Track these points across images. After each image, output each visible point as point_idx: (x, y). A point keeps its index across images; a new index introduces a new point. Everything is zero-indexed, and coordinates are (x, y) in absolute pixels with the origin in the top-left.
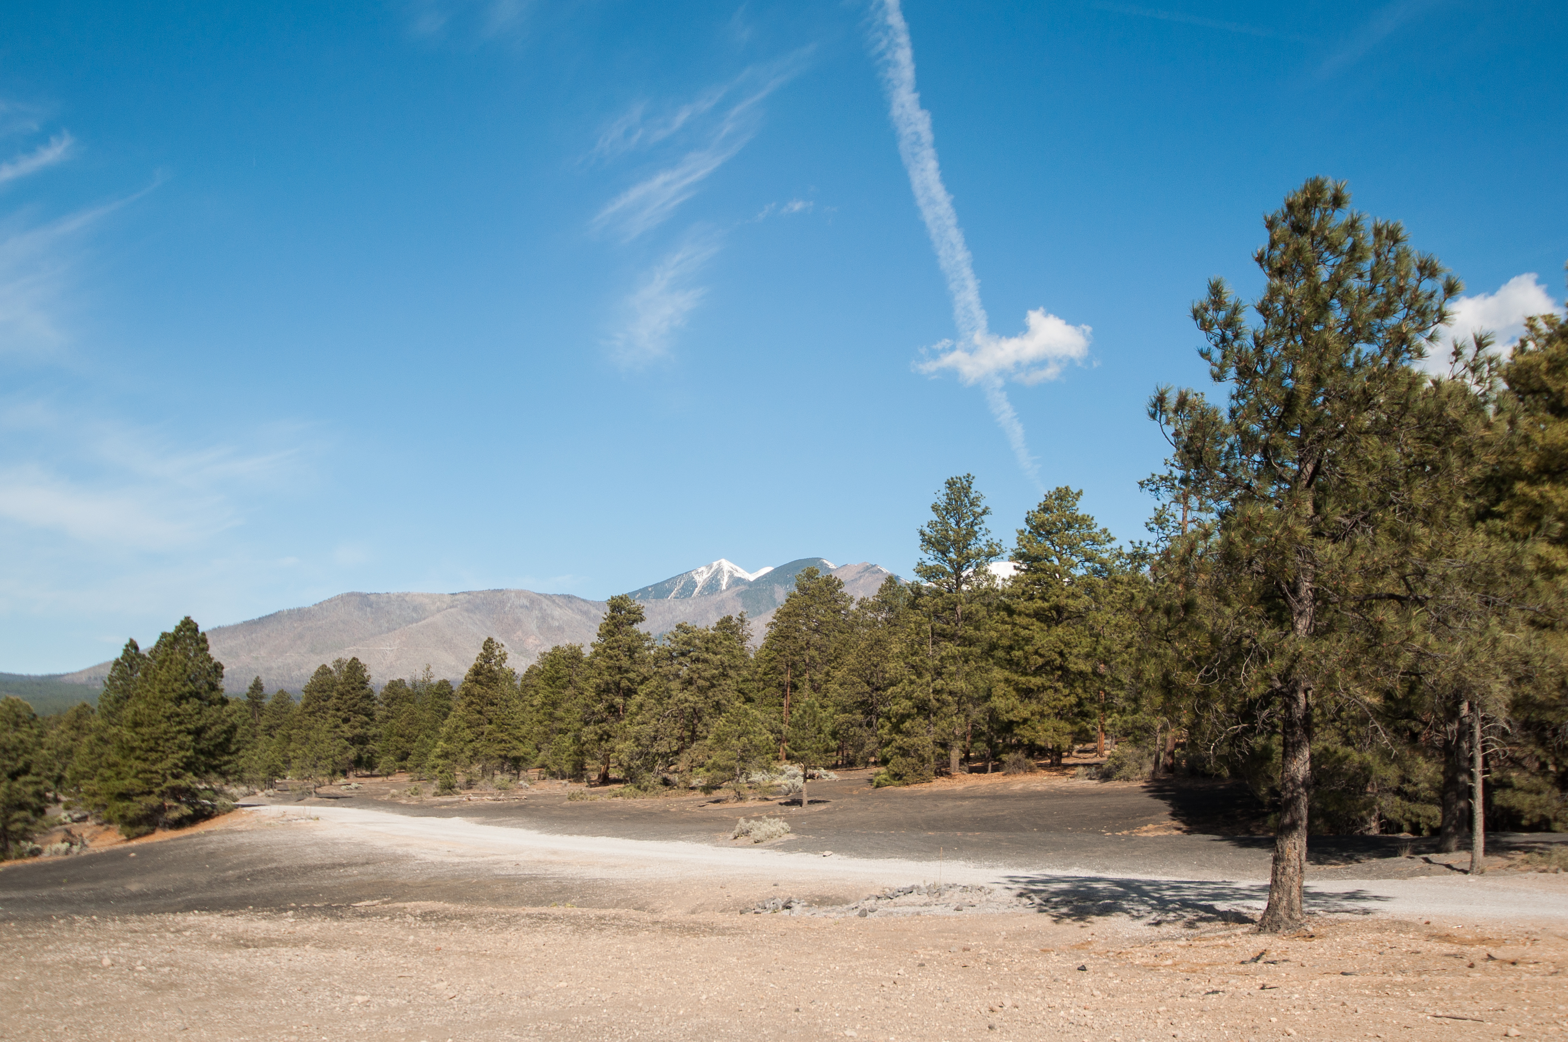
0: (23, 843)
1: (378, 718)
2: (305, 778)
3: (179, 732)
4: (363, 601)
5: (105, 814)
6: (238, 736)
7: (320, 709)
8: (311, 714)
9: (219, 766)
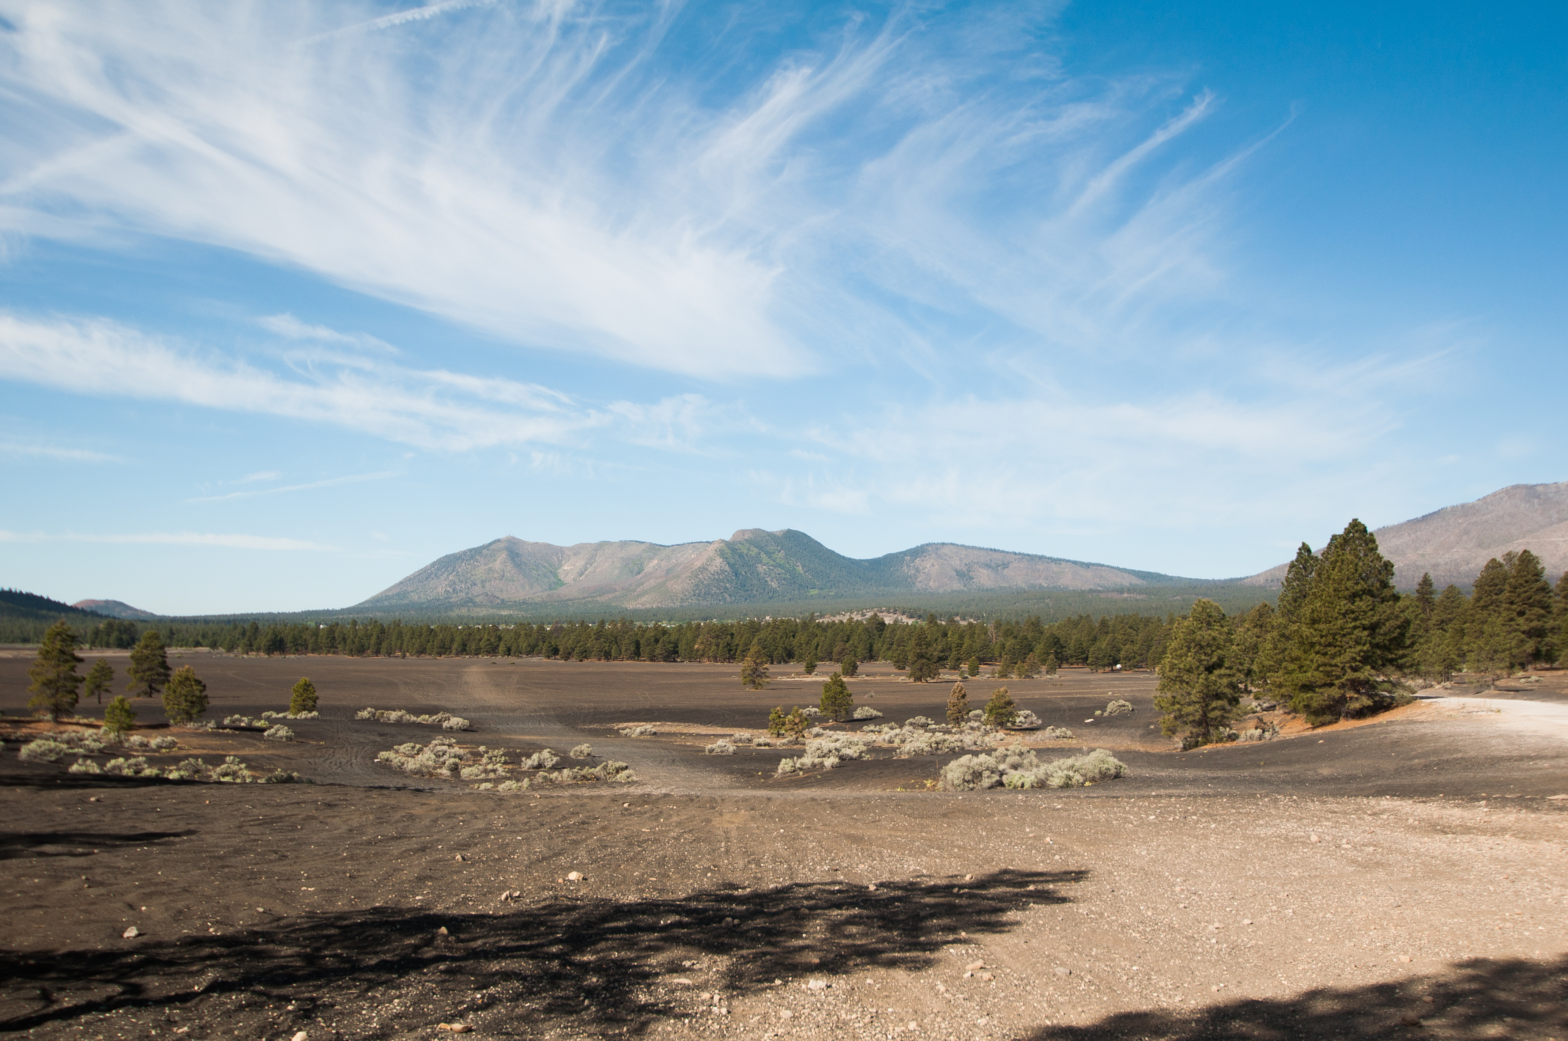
0: (1221, 729)
1: (1555, 610)
2: (1482, 671)
3: (1355, 628)
4: (1530, 492)
5: (1291, 703)
6: (1411, 632)
7: (1492, 603)
8: (1485, 607)
9: (1396, 660)
